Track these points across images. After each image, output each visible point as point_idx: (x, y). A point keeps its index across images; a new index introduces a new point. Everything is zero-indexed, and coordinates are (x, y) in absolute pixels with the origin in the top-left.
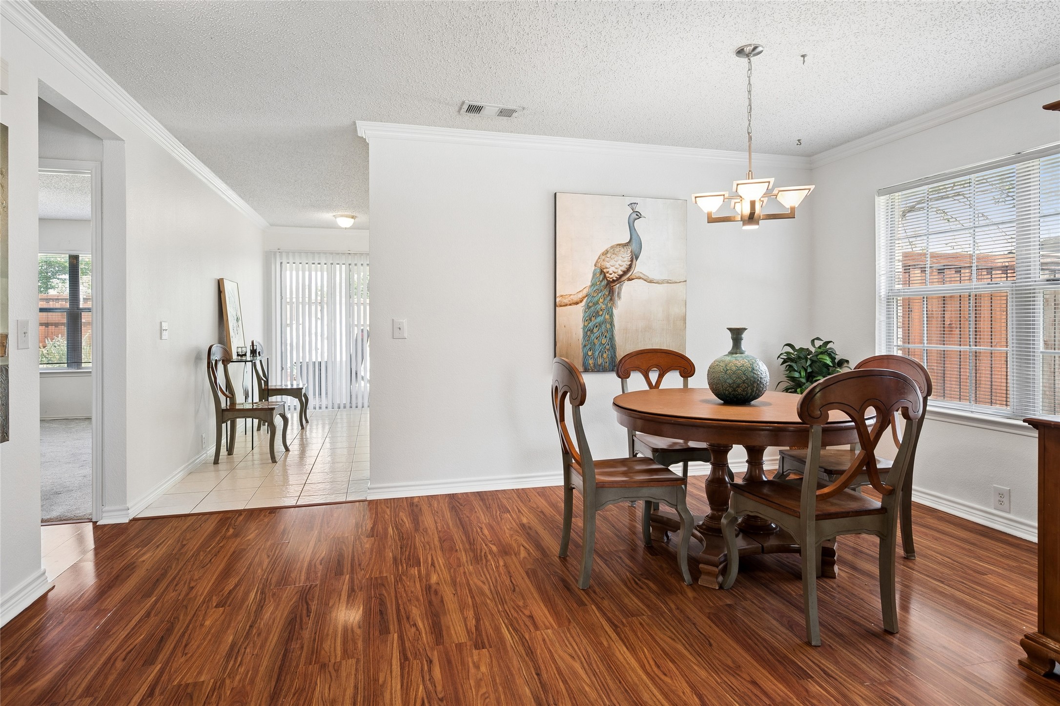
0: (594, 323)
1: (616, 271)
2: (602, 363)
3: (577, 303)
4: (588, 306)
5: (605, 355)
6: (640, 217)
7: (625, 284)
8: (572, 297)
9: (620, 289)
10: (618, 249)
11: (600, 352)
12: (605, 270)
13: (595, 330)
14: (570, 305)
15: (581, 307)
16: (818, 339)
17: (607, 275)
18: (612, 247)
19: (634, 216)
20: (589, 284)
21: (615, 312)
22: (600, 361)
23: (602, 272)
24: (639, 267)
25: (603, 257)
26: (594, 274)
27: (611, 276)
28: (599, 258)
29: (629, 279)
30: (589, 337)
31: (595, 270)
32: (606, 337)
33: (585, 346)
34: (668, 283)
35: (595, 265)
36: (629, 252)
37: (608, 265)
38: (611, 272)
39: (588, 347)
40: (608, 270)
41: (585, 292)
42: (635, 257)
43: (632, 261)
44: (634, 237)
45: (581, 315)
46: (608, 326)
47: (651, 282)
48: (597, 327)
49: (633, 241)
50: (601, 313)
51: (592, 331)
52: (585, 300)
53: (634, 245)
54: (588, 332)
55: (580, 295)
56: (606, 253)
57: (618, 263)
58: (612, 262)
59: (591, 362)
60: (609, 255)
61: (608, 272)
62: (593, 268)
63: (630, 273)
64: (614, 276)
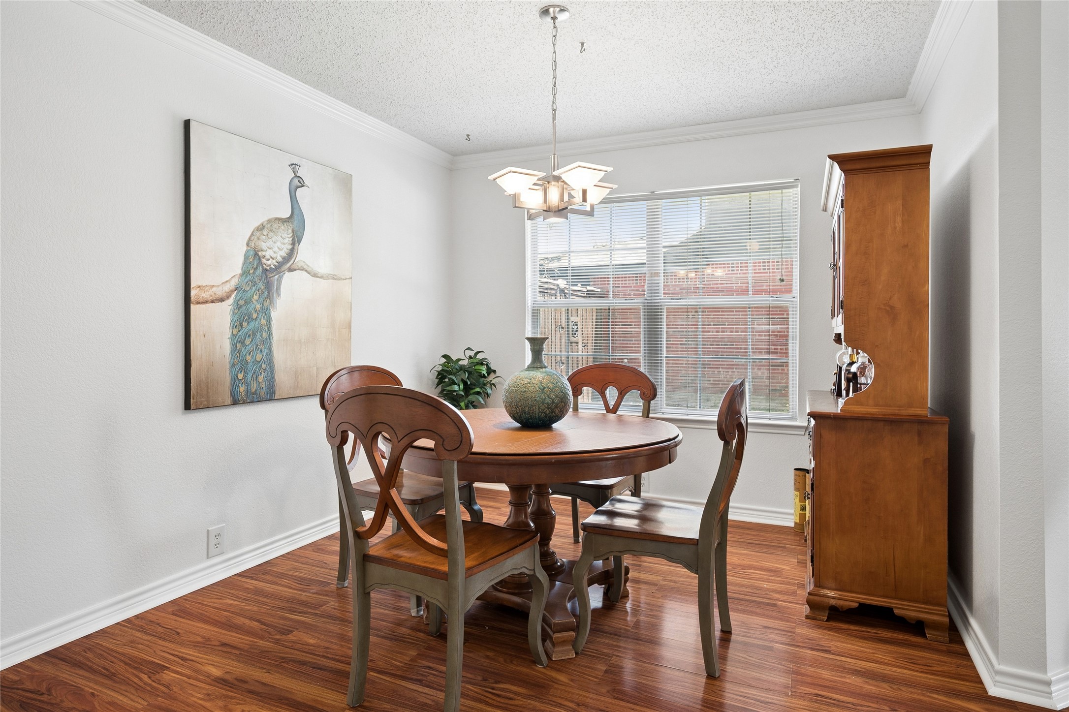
0: (246, 330)
1: (274, 256)
2: (256, 390)
3: (222, 300)
4: (238, 305)
5: (261, 379)
6: (303, 186)
7: (285, 276)
8: (214, 289)
9: (279, 282)
10: (275, 226)
11: (254, 373)
12: (260, 254)
13: (248, 341)
14: (212, 302)
15: (227, 307)
16: (469, 349)
17: (264, 261)
18: (269, 221)
19: (296, 181)
20: (239, 271)
21: (274, 314)
22: (254, 387)
23: (256, 254)
24: (304, 254)
25: (258, 234)
26: (246, 257)
27: (269, 263)
28: (252, 234)
29: (291, 270)
30: (239, 351)
31: (247, 251)
32: (261, 351)
33: (233, 365)
34: (333, 278)
35: (248, 245)
36: (290, 231)
37: (264, 246)
38: (268, 257)
39: (238, 367)
40: (264, 253)
41: (233, 283)
42: (297, 239)
43: (293, 244)
44: (296, 212)
45: (228, 318)
46: (265, 335)
47: (315, 275)
48: (249, 336)
49: (295, 216)
50: (255, 316)
51: (243, 343)
52: (233, 296)
53: (296, 222)
54: (238, 342)
55: (227, 288)
56: (260, 228)
57: (276, 245)
58: (270, 243)
59: (242, 389)
60: (265, 232)
61: (264, 257)
62: (245, 248)
63: (292, 262)
64: (272, 263)
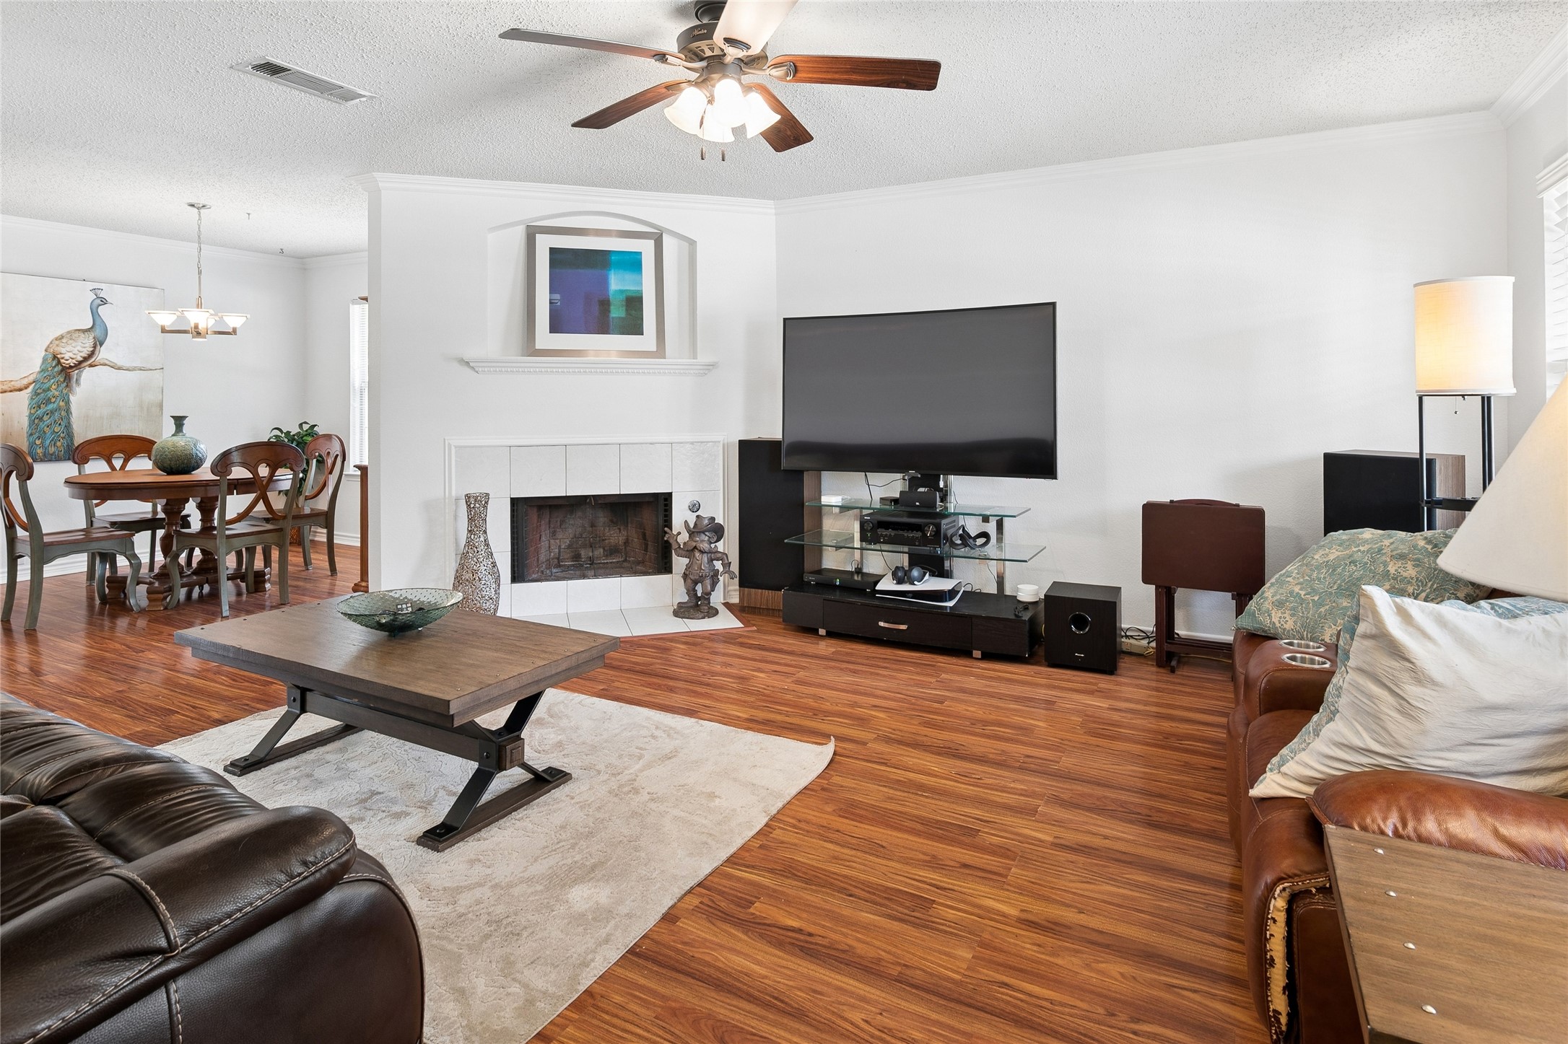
0: (45, 410)
1: (74, 356)
2: (54, 452)
3: (20, 390)
4: (36, 392)
5: (59, 444)
6: (106, 304)
7: (85, 371)
8: (12, 383)
9: (79, 376)
10: (77, 335)
11: (52, 440)
12: (59, 356)
13: (45, 418)
14: (11, 391)
15: (26, 394)
16: (306, 422)
17: (62, 361)
18: (69, 332)
19: (98, 301)
20: (38, 369)
21: (72, 398)
22: (52, 450)
23: (55, 357)
24: (103, 354)
25: (57, 342)
26: (45, 360)
27: (67, 362)
28: (51, 343)
29: (91, 366)
30: (37, 425)
31: (46, 355)
32: (60, 424)
33: (31, 435)
34: (141, 370)
35: (46, 351)
36: (91, 338)
37: (63, 350)
38: (68, 358)
39: (35, 436)
40: (63, 356)
41: (31, 378)
42: (99, 343)
43: (95, 347)
44: (98, 322)
45: (27, 402)
46: (63, 413)
47: (119, 368)
48: (47, 414)
49: (97, 327)
50: (53, 400)
51: (41, 419)
52: (31, 387)
53: (97, 331)
54: (35, 421)
55: (25, 382)
56: (61, 338)
57: (76, 349)
58: (69, 348)
59: (40, 451)
60: (64, 340)
61: (63, 358)
62: (44, 353)
63: (93, 360)
64: (72, 362)
